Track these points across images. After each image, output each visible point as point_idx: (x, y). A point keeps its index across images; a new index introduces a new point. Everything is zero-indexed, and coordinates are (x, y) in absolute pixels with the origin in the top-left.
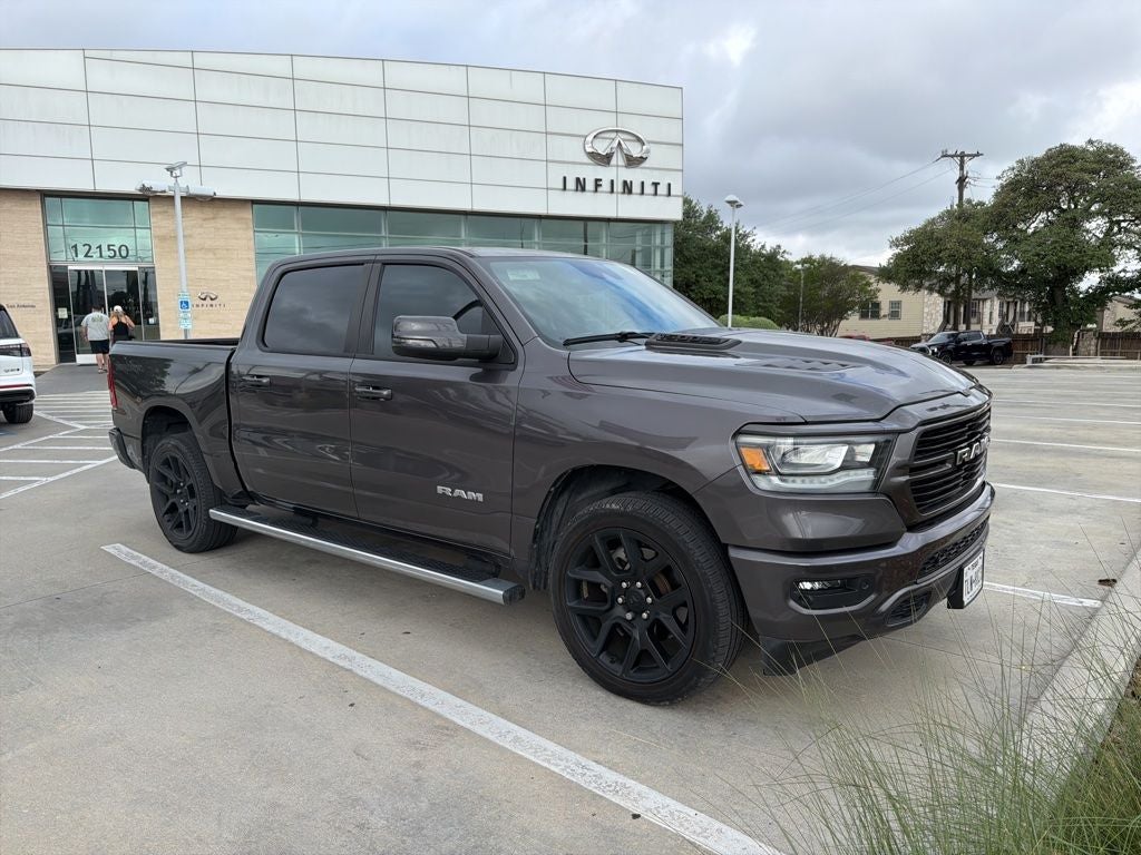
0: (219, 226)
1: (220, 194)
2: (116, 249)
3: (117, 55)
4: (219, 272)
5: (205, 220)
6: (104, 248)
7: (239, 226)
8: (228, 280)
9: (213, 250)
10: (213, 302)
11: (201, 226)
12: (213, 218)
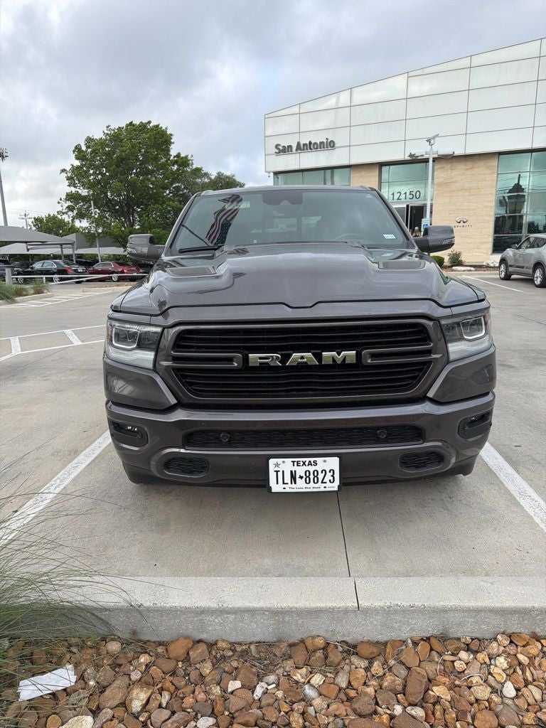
0: (474, 172)
1: (457, 153)
2: (414, 193)
3: (427, 71)
4: (471, 204)
5: (467, 170)
6: (408, 193)
7: (488, 172)
8: (475, 209)
9: (468, 190)
10: (465, 224)
11: (464, 174)
12: (472, 168)
